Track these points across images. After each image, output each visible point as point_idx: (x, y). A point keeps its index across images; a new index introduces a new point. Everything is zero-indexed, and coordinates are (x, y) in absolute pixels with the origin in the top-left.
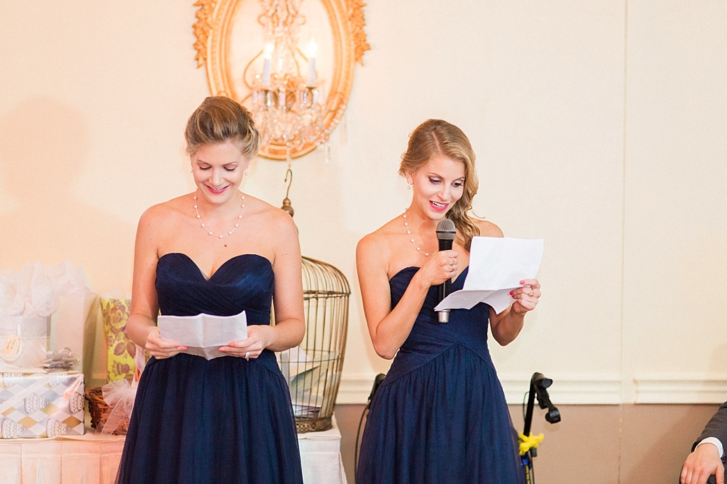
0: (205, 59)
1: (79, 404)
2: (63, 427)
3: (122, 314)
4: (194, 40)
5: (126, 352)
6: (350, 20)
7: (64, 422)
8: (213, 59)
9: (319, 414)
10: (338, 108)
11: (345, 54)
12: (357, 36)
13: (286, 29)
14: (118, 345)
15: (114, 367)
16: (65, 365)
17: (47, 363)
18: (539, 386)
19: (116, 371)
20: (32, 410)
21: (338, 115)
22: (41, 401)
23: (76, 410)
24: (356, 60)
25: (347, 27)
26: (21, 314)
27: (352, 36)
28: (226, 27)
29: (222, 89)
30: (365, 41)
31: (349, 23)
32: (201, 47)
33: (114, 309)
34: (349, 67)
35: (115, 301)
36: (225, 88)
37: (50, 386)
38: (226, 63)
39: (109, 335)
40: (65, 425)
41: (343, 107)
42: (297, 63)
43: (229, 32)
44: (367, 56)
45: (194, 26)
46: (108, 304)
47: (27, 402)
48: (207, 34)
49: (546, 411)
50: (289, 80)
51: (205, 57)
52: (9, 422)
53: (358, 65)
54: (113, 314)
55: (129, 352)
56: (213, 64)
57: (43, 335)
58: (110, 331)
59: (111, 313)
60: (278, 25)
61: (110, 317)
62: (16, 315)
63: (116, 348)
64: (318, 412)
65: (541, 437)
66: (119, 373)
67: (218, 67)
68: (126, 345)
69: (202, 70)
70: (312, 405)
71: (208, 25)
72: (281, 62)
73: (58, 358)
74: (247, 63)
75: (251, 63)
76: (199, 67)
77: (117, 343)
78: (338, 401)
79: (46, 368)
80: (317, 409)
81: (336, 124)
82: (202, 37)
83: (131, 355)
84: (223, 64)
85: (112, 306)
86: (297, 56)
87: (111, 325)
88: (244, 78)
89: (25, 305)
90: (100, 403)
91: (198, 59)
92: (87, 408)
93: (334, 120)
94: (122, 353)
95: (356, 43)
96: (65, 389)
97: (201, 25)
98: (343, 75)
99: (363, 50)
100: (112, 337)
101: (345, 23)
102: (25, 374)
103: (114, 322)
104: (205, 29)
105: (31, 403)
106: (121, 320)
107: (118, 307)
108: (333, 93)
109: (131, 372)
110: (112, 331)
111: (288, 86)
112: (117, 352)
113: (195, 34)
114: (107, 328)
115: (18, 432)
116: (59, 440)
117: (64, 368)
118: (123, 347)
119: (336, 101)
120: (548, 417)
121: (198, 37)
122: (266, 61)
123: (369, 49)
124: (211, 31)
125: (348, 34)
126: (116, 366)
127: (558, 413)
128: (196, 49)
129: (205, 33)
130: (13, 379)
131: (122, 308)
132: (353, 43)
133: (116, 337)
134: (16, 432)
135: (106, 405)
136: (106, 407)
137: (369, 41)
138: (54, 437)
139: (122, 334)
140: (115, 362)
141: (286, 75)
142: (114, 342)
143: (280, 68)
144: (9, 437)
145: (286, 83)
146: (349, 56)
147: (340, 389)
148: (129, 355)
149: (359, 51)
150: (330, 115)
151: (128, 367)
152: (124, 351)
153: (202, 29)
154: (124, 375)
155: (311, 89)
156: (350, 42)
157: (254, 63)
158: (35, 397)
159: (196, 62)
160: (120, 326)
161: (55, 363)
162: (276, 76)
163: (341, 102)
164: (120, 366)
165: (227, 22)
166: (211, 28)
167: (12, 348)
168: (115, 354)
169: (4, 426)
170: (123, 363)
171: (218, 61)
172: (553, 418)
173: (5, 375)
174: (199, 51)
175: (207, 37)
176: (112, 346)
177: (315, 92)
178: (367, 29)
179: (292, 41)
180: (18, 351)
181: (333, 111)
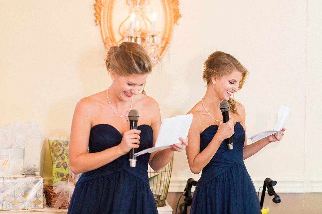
0: (100, 21)
1: (41, 193)
2: (33, 205)
3: (60, 148)
4: (94, 12)
5: (62, 166)
6: (171, 2)
7: (33, 202)
8: (104, 21)
9: (160, 198)
10: (165, 46)
11: (169, 19)
12: (175, 10)
13: (141, 7)
14: (58, 163)
15: (56, 174)
16: (32, 173)
17: (24, 172)
18: (269, 184)
19: (57, 176)
20: (18, 196)
21: (165, 50)
22: (22, 192)
23: (40, 196)
24: (175, 22)
25: (170, 6)
26: (10, 147)
27: (172, 10)
28: (110, 5)
29: (108, 36)
30: (179, 12)
31: (171, 4)
32: (98, 15)
33: (56, 145)
34: (171, 26)
35: (56, 141)
36: (110, 35)
37: (27, 184)
38: (110, 23)
39: (54, 158)
40: (34, 204)
41: (168, 45)
42: (146, 23)
43: (112, 8)
44: (180, 20)
45: (95, 5)
46: (53, 142)
47: (15, 192)
48: (101, 9)
49: (273, 197)
50: (142, 32)
51: (100, 20)
52: (6, 202)
53: (176, 25)
54: (56, 148)
55: (64, 166)
56: (104, 24)
57: (21, 158)
58: (54, 156)
59: (55, 147)
60: (136, 5)
61: (54, 149)
62: (8, 148)
63: (57, 164)
64: (160, 197)
65: (268, 209)
66: (59, 177)
67: (106, 25)
68: (62, 163)
69: (98, 27)
70: (157, 194)
71: (101, 4)
72: (138, 23)
73: (29, 170)
74: (120, 23)
75: (122, 23)
76: (97, 25)
77: (57, 162)
78: (169, 191)
79: (23, 175)
80: (159, 196)
81: (165, 54)
82: (98, 10)
83: (64, 168)
84: (109, 24)
85: (55, 143)
86: (146, 20)
87: (54, 153)
88: (119, 30)
89: (12, 143)
90: (52, 192)
91: (96, 21)
92: (44, 195)
93: (164, 51)
94: (60, 167)
95: (174, 14)
96: (34, 185)
97: (98, 4)
98: (168, 29)
99: (178, 17)
100: (55, 159)
101: (169, 4)
102: (14, 178)
103: (56, 151)
104: (100, 6)
105: (17, 192)
106: (59, 150)
107: (58, 144)
108: (163, 39)
109: (64, 177)
110: (55, 156)
111: (141, 35)
112: (57, 167)
113: (95, 9)
114: (52, 154)
115: (11, 207)
116: (31, 211)
117: (32, 175)
118: (60, 164)
119: (164, 42)
120: (274, 200)
121: (96, 10)
122: (131, 23)
123: (181, 17)
124: (103, 8)
125: (170, 9)
126: (57, 173)
127: (279, 198)
128: (95, 16)
129: (100, 8)
130: (8, 181)
131: (60, 145)
132: (173, 14)
133: (57, 159)
134: (10, 207)
135: (55, 193)
136: (54, 195)
137: (180, 13)
138: (28, 210)
139: (60, 158)
140: (56, 171)
141: (140, 30)
142: (56, 161)
143: (137, 26)
144: (6, 210)
145: (140, 33)
146: (171, 20)
147: (170, 185)
148: (63, 168)
149: (176, 18)
150: (161, 49)
151: (63, 174)
152: (61, 166)
153: (99, 6)
154: (61, 178)
155: (153, 36)
156: (171, 13)
157: (124, 23)
158: (19, 190)
159: (95, 23)
160: (59, 153)
161: (28, 172)
162: (135, 30)
163: (167, 43)
164: (59, 173)
165: (111, 3)
166: (103, 6)
167: (6, 164)
168: (56, 167)
169: (4, 204)
170: (61, 172)
171: (106, 22)
172: (277, 200)
173: (4, 178)
174: (97, 17)
175: (101, 10)
176: (55, 163)
177: (155, 38)
178: (180, 7)
179: (143, 12)
180: (9, 166)
181: (163, 47)
